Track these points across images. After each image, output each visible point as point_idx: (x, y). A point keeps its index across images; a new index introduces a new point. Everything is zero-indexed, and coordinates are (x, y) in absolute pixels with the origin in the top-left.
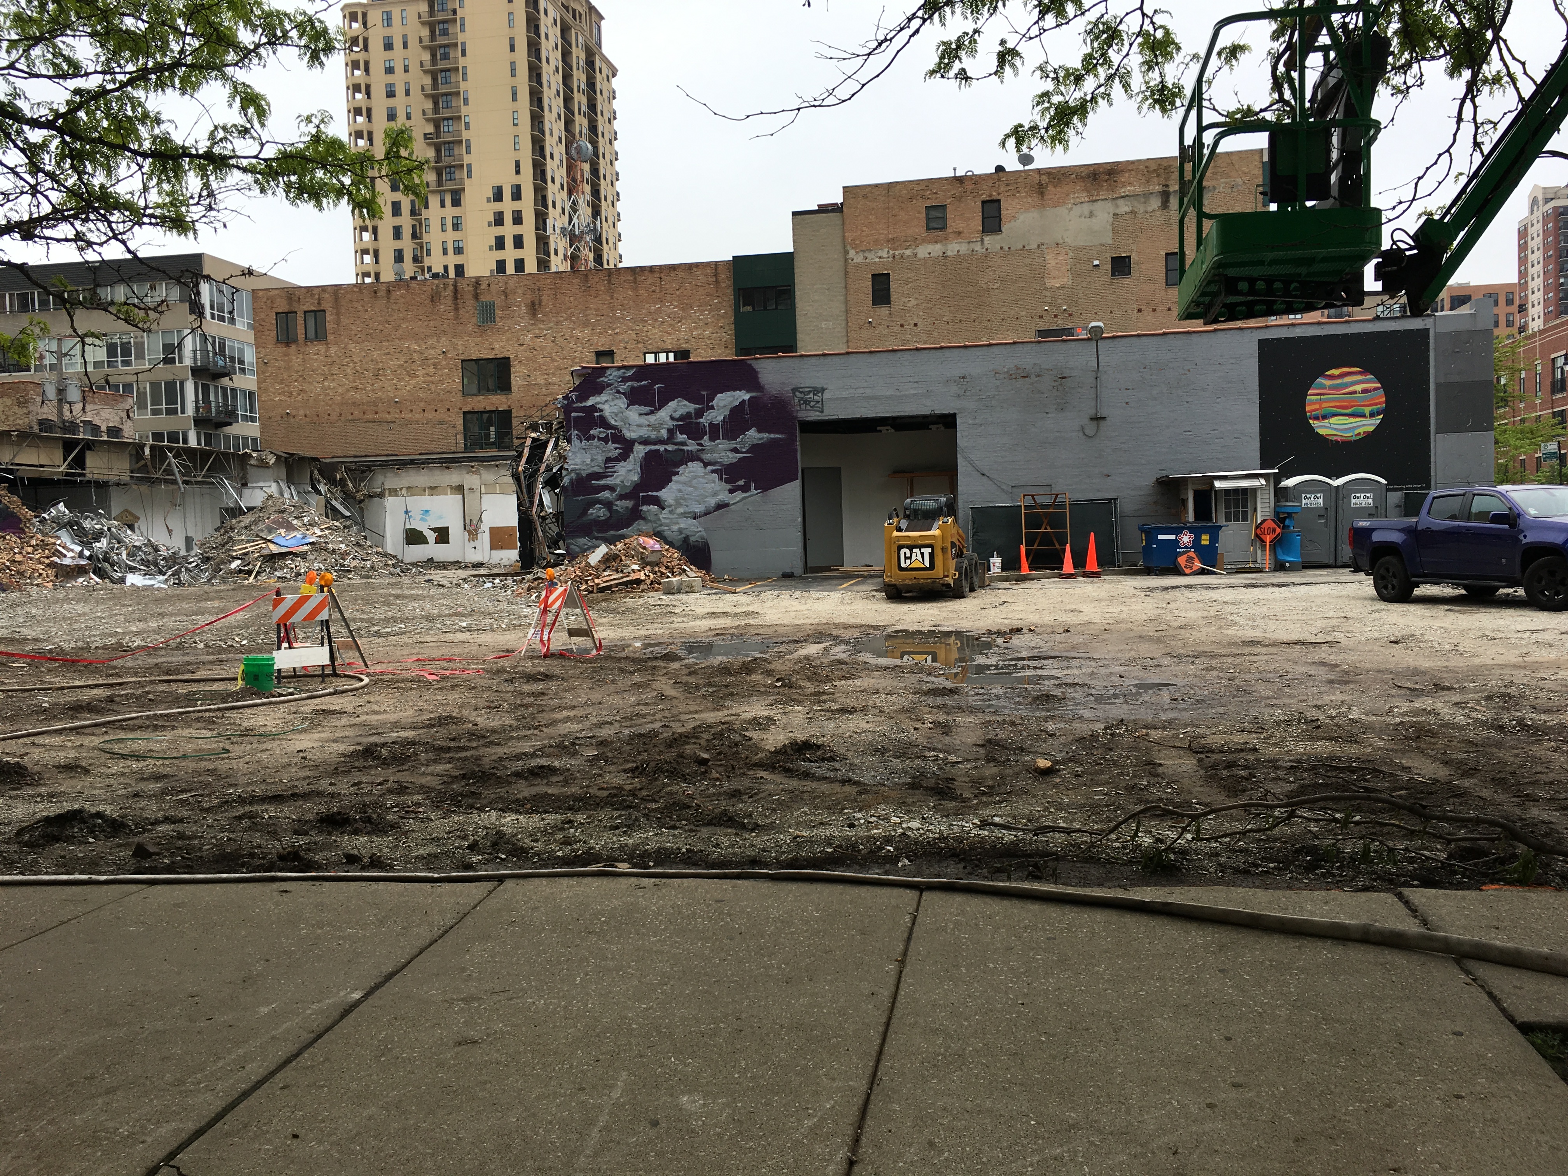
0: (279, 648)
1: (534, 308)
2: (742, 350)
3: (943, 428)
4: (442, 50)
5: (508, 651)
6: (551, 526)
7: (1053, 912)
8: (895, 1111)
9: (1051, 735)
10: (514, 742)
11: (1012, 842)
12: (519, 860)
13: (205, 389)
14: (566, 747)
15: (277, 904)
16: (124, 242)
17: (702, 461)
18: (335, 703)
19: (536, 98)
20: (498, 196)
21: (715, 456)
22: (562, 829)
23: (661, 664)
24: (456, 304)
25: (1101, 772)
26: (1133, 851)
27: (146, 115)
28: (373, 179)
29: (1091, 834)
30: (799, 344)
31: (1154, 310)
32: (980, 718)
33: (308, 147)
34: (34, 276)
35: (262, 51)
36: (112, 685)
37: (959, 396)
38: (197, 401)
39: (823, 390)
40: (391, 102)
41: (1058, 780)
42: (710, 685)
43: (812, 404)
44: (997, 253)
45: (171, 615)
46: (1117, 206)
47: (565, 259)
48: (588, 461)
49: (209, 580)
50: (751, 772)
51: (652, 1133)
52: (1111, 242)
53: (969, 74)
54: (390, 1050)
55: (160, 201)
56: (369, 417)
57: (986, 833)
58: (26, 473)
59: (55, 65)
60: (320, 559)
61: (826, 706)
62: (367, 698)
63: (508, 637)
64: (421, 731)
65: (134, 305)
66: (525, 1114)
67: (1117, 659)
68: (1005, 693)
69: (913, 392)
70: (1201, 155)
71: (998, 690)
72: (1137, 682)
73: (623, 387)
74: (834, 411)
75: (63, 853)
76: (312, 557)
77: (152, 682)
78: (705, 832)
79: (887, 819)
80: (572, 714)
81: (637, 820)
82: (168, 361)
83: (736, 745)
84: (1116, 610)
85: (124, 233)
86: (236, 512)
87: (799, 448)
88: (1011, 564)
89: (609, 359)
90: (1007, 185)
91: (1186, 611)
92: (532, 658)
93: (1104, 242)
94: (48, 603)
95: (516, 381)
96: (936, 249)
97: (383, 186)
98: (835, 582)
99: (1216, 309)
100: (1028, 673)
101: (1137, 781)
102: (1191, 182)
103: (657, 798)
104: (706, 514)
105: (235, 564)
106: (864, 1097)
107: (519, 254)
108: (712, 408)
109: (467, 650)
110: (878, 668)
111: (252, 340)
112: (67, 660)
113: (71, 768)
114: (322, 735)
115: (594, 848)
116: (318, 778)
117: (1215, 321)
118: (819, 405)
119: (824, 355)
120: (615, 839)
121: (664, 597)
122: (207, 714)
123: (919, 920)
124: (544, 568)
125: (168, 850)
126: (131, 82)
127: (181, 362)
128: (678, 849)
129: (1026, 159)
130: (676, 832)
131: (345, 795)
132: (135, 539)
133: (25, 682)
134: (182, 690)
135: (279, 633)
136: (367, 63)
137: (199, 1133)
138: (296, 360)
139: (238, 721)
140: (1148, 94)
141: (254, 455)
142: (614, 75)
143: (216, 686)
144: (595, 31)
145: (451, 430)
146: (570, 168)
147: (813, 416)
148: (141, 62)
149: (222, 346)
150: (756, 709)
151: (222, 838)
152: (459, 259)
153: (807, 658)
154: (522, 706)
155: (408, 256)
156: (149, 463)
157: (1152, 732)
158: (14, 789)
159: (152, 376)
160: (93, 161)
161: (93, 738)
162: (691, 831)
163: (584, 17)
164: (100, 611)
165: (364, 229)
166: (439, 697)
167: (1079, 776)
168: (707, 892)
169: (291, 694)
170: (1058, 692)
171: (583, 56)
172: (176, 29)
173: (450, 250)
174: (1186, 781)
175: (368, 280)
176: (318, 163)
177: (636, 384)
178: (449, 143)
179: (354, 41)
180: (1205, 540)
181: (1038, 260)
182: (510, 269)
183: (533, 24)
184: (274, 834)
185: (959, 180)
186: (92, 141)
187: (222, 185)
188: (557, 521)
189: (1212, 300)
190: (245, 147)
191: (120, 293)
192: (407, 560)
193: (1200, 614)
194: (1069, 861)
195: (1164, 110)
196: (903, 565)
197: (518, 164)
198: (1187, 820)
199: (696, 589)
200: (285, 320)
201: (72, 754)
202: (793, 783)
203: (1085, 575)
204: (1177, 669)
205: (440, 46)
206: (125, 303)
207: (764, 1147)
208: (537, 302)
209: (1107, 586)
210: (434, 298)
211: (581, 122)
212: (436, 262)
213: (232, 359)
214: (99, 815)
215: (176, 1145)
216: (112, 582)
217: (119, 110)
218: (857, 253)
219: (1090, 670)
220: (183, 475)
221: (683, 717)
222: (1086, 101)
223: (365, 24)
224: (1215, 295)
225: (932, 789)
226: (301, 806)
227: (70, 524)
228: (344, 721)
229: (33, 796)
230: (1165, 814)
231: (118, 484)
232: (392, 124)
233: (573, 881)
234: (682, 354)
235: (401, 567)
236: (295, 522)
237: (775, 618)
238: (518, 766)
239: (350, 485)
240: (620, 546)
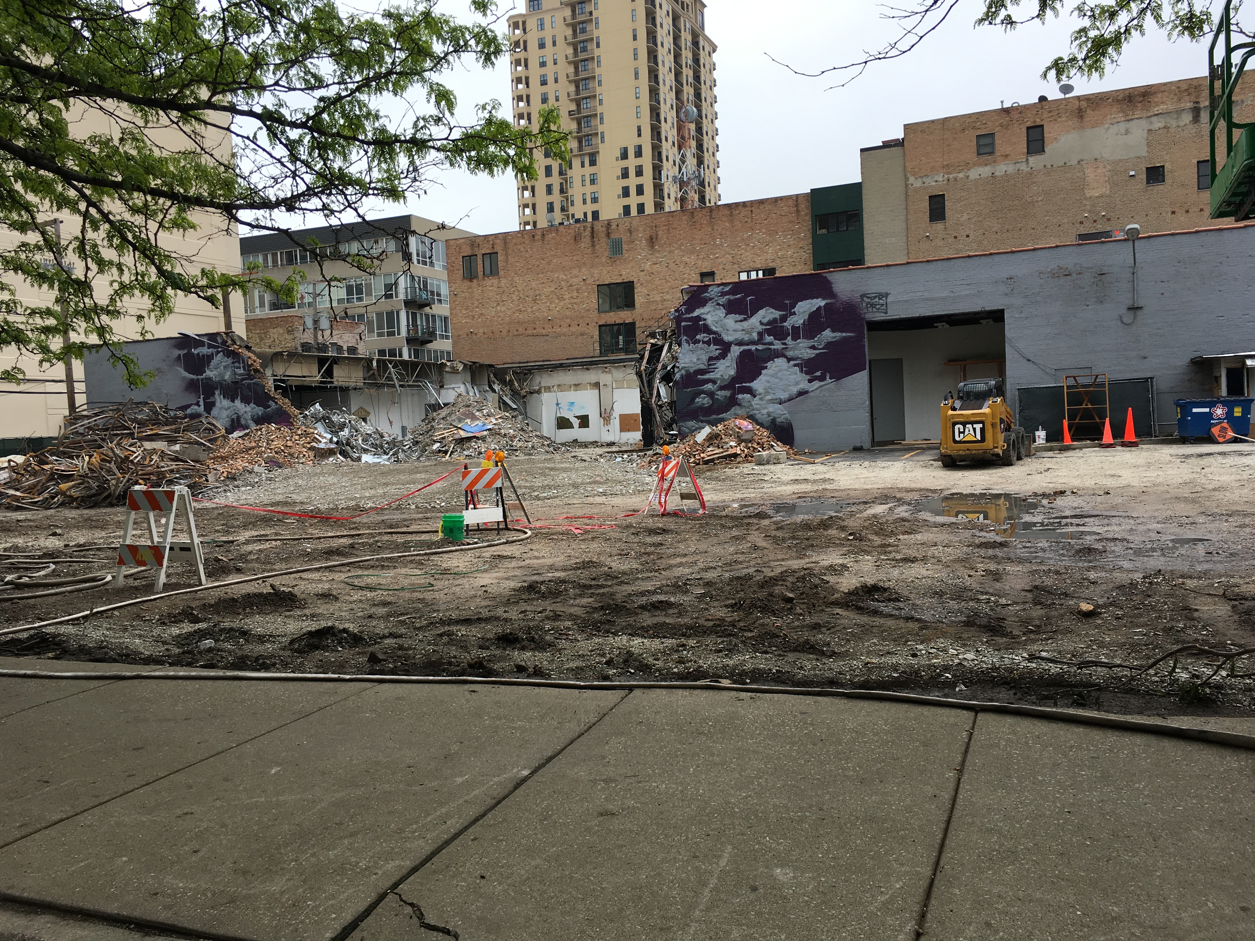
0: (467, 509)
1: (652, 241)
2: (818, 265)
3: (992, 323)
4: (582, 45)
5: (634, 511)
6: (667, 412)
7: (1096, 735)
8: (956, 894)
9: (1093, 583)
10: (639, 582)
11: (1058, 674)
12: (644, 674)
13: (414, 316)
14: (679, 586)
15: (468, 701)
16: (356, 210)
17: (786, 357)
18: (507, 550)
19: (654, 75)
20: (624, 155)
21: (797, 353)
22: (677, 651)
23: (755, 521)
24: (593, 242)
25: (1141, 615)
26: (1171, 684)
27: (369, 113)
28: (531, 149)
29: (1131, 669)
30: (866, 258)
31: (1187, 211)
32: (1027, 568)
33: (483, 129)
34: (296, 238)
35: (450, 58)
36: (353, 536)
37: (1007, 294)
38: (408, 326)
39: (887, 295)
40: (544, 89)
41: (1099, 622)
42: (793, 538)
43: (878, 307)
44: (1040, 171)
45: (393, 484)
46: (1151, 123)
47: (676, 201)
48: (695, 360)
49: (418, 458)
50: (829, 609)
51: (752, 896)
52: (1145, 154)
53: (1014, 19)
54: (551, 816)
55: (380, 177)
56: (530, 332)
57: (1034, 665)
58: (294, 382)
59: (306, 81)
60: (495, 441)
61: (891, 556)
62: (530, 546)
63: (634, 500)
64: (569, 573)
65: (364, 256)
66: (652, 874)
67: (1155, 517)
68: (1050, 547)
69: (964, 293)
70: (1230, 74)
71: (1044, 544)
72: (1173, 537)
73: (722, 300)
74: (896, 312)
75: (321, 658)
76: (490, 440)
77: (380, 534)
78: (791, 657)
79: (945, 650)
80: (684, 560)
81: (736, 645)
82: (388, 296)
83: (816, 587)
84: (1152, 475)
85: (356, 202)
86: (436, 407)
87: (866, 344)
88: (1054, 436)
89: (711, 278)
90: (1050, 112)
91: (1220, 475)
92: (653, 516)
93: (1138, 155)
94: (310, 475)
95: (639, 299)
96: (985, 171)
97: (538, 154)
98: (898, 454)
99: (1247, 208)
100: (1071, 529)
101: (1174, 624)
102: (1221, 97)
103: (752, 628)
104: (789, 400)
105: (436, 446)
106: (928, 881)
107: (641, 199)
108: (794, 313)
109: (603, 510)
110: (936, 525)
111: (445, 277)
112: (323, 518)
113: (326, 596)
114: (498, 574)
115: (702, 667)
116: (496, 607)
117: (1246, 218)
118: (884, 307)
119: (888, 266)
120: (719, 660)
121: (756, 467)
122: (418, 558)
123: (975, 736)
124: (661, 445)
125: (392, 657)
126: (358, 89)
127: (397, 297)
128: (769, 669)
129: (1066, 89)
130: (768, 656)
131: (515, 620)
132: (367, 428)
133: (295, 534)
134: (400, 539)
135: (467, 497)
136: (526, 60)
137: (414, 870)
138: (477, 291)
139: (439, 563)
140: (1178, 22)
141: (448, 364)
142: (714, 51)
143: (424, 537)
144: (699, 17)
145: (589, 340)
146: (679, 129)
147: (879, 317)
148: (365, 73)
149: (425, 283)
150: (832, 558)
151: (429, 650)
152: (595, 207)
153: (875, 516)
154: (645, 553)
155: (557, 207)
156: (376, 373)
157: (1188, 581)
158: (288, 611)
159: (377, 308)
160: (333, 150)
161: (341, 574)
162: (780, 655)
163: (690, 7)
164: (345, 481)
165: (525, 188)
166: (583, 547)
167: (1119, 618)
168: (793, 705)
169: (476, 543)
170: (1099, 546)
171: (689, 38)
172: (388, 46)
173: (589, 201)
174: (1220, 625)
175: (528, 228)
176: (491, 140)
177: (732, 297)
178: (587, 117)
179: (517, 44)
180: (1238, 412)
181: (1079, 174)
182: (634, 212)
183: (651, 17)
184: (465, 648)
185: (1006, 111)
186: (333, 135)
187: (423, 162)
188: (671, 409)
189: (1242, 200)
190: (438, 132)
191: (354, 247)
192: (558, 441)
193: (1233, 477)
194: (1111, 692)
195: (1192, 35)
196: (957, 438)
197: (639, 129)
198: (1222, 659)
199: (781, 461)
200: (469, 260)
201: (327, 586)
202: (864, 619)
203: (1123, 445)
204: (1211, 526)
205: (581, 42)
206: (358, 255)
207: (844, 915)
208: (654, 237)
209: (1144, 454)
210: (577, 238)
211: (688, 91)
212: (578, 210)
213: (432, 293)
214: (345, 630)
215: (398, 878)
216: (352, 460)
217: (350, 111)
218: (916, 179)
219: (1128, 527)
220: (399, 380)
221: (773, 564)
222: (1119, 33)
223: (524, 30)
224: (1246, 194)
225: (985, 627)
226: (484, 628)
227: (324, 418)
228: (514, 564)
229: (301, 616)
230: (1201, 653)
231: (355, 389)
232: (545, 106)
233: (686, 693)
234: (770, 271)
235: (554, 447)
236: (477, 414)
237: (848, 483)
238: (643, 600)
239: (517, 384)
240: (720, 427)
